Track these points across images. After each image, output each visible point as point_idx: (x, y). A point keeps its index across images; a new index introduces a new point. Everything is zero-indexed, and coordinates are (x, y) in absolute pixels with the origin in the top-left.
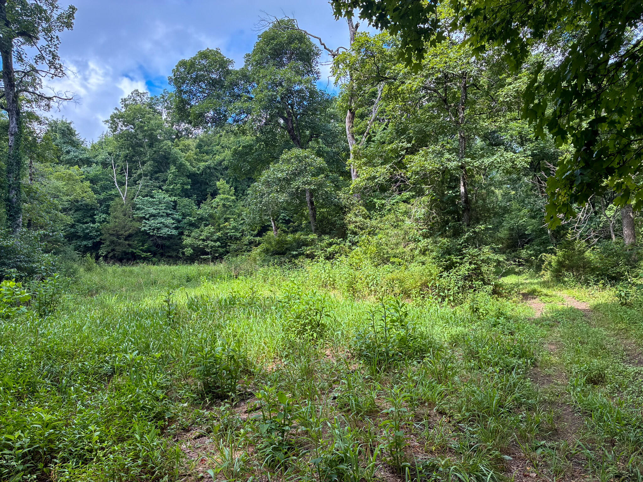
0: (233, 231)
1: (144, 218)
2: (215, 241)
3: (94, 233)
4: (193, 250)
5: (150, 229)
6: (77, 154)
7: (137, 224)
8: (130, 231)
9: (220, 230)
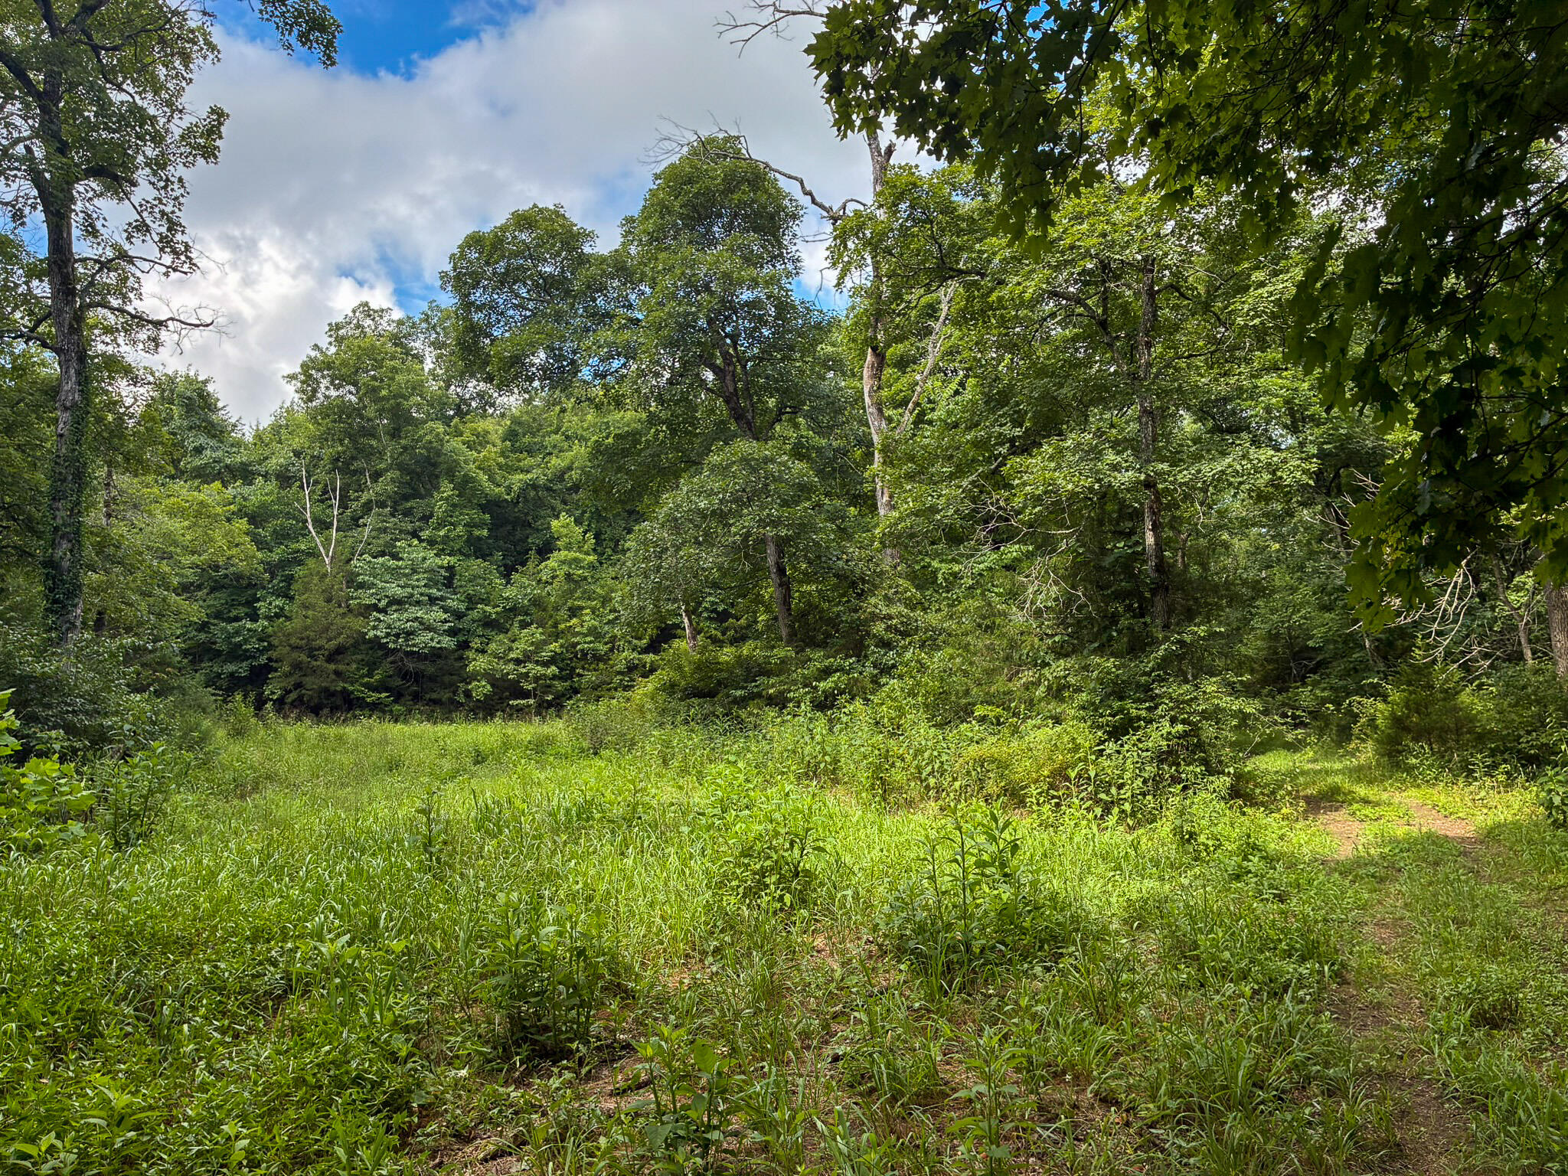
0: (588, 639)
1: (375, 607)
2: (546, 664)
3: (253, 645)
4: (493, 686)
5: (388, 635)
6: (219, 454)
7: (356, 623)
8: (341, 639)
9: (557, 636)
